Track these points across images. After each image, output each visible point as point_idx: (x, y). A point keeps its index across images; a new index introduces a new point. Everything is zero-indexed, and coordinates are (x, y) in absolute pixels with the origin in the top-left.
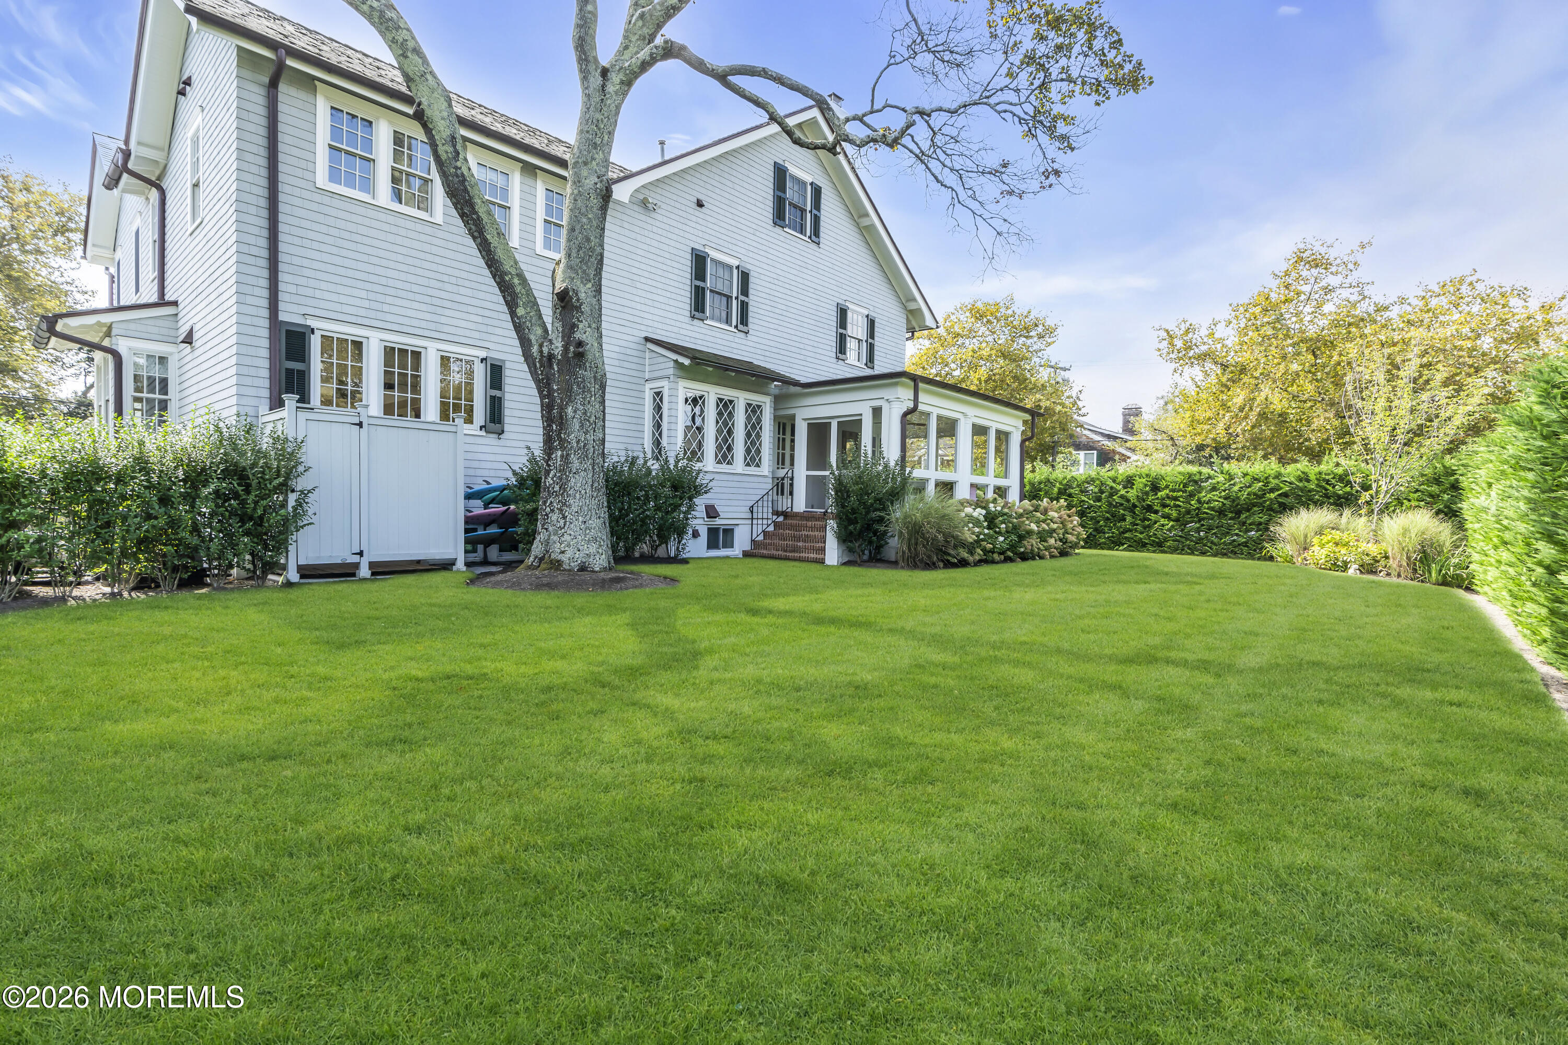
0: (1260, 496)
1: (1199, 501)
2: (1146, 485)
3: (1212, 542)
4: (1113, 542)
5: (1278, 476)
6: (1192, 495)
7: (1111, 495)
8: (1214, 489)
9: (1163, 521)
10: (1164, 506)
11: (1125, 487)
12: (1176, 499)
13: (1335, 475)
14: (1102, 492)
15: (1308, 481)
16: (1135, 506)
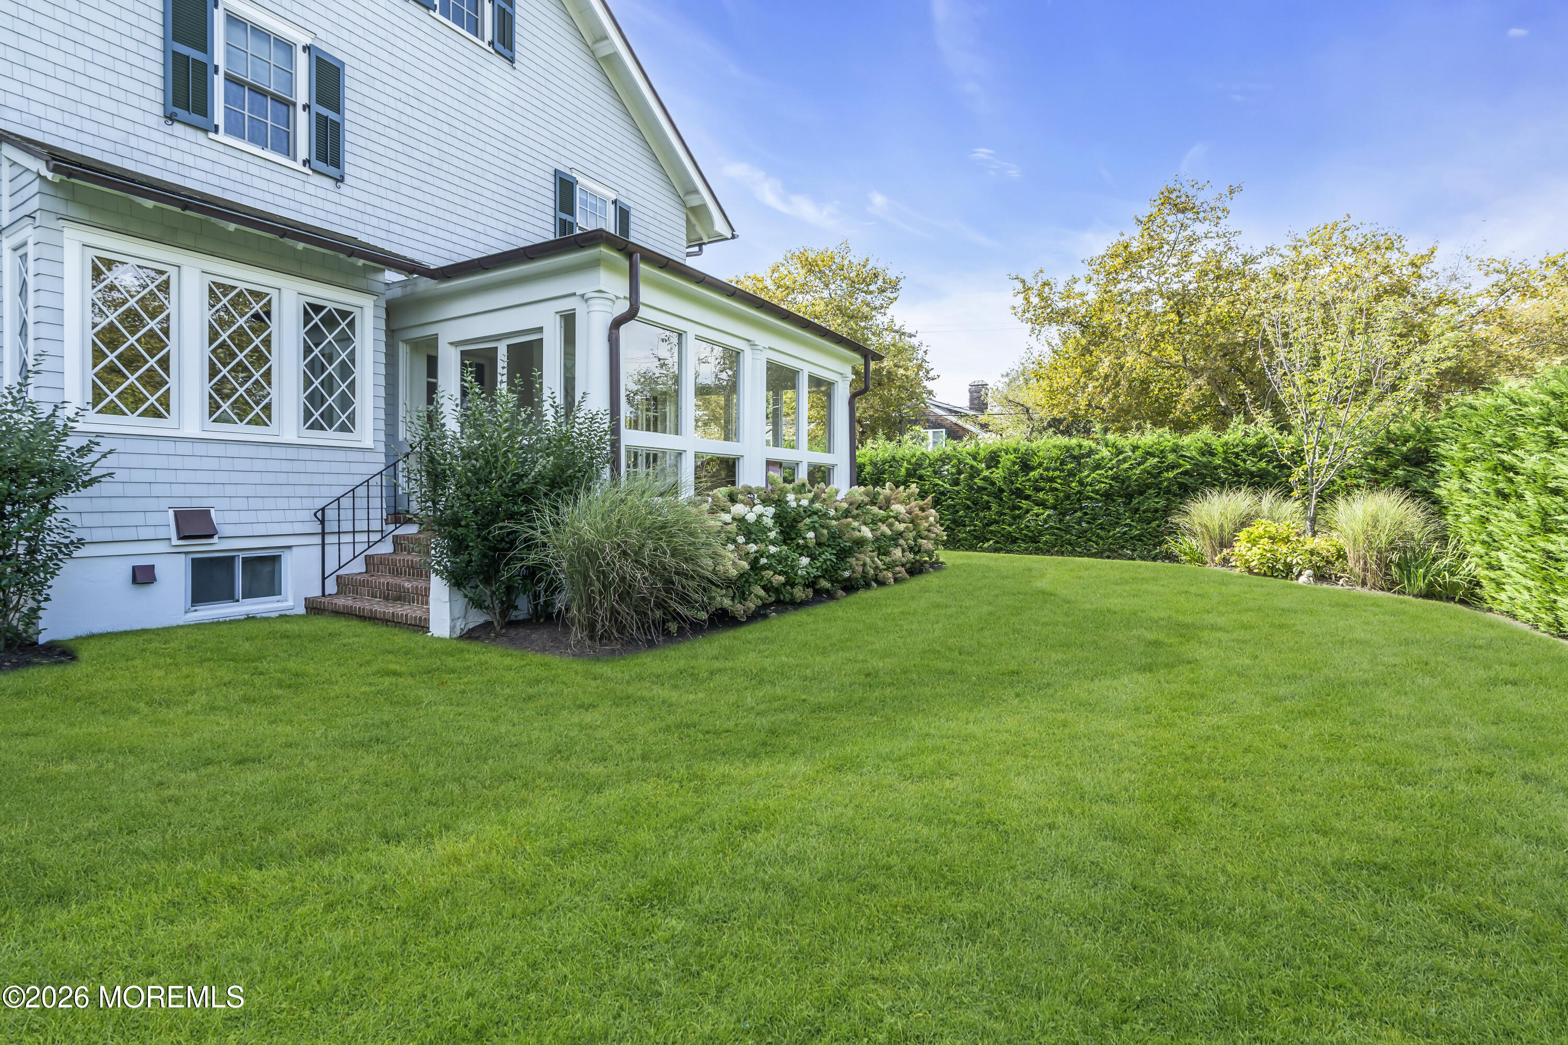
0: (1156, 474)
1: (1081, 483)
2: (1014, 463)
3: (1098, 536)
4: (976, 538)
5: (1175, 449)
6: (1072, 474)
7: (972, 477)
8: (1098, 466)
9: (1036, 510)
10: (1038, 490)
11: (988, 467)
12: (1052, 480)
13: (1246, 446)
14: (960, 472)
15: (1213, 454)
16: (1001, 491)
